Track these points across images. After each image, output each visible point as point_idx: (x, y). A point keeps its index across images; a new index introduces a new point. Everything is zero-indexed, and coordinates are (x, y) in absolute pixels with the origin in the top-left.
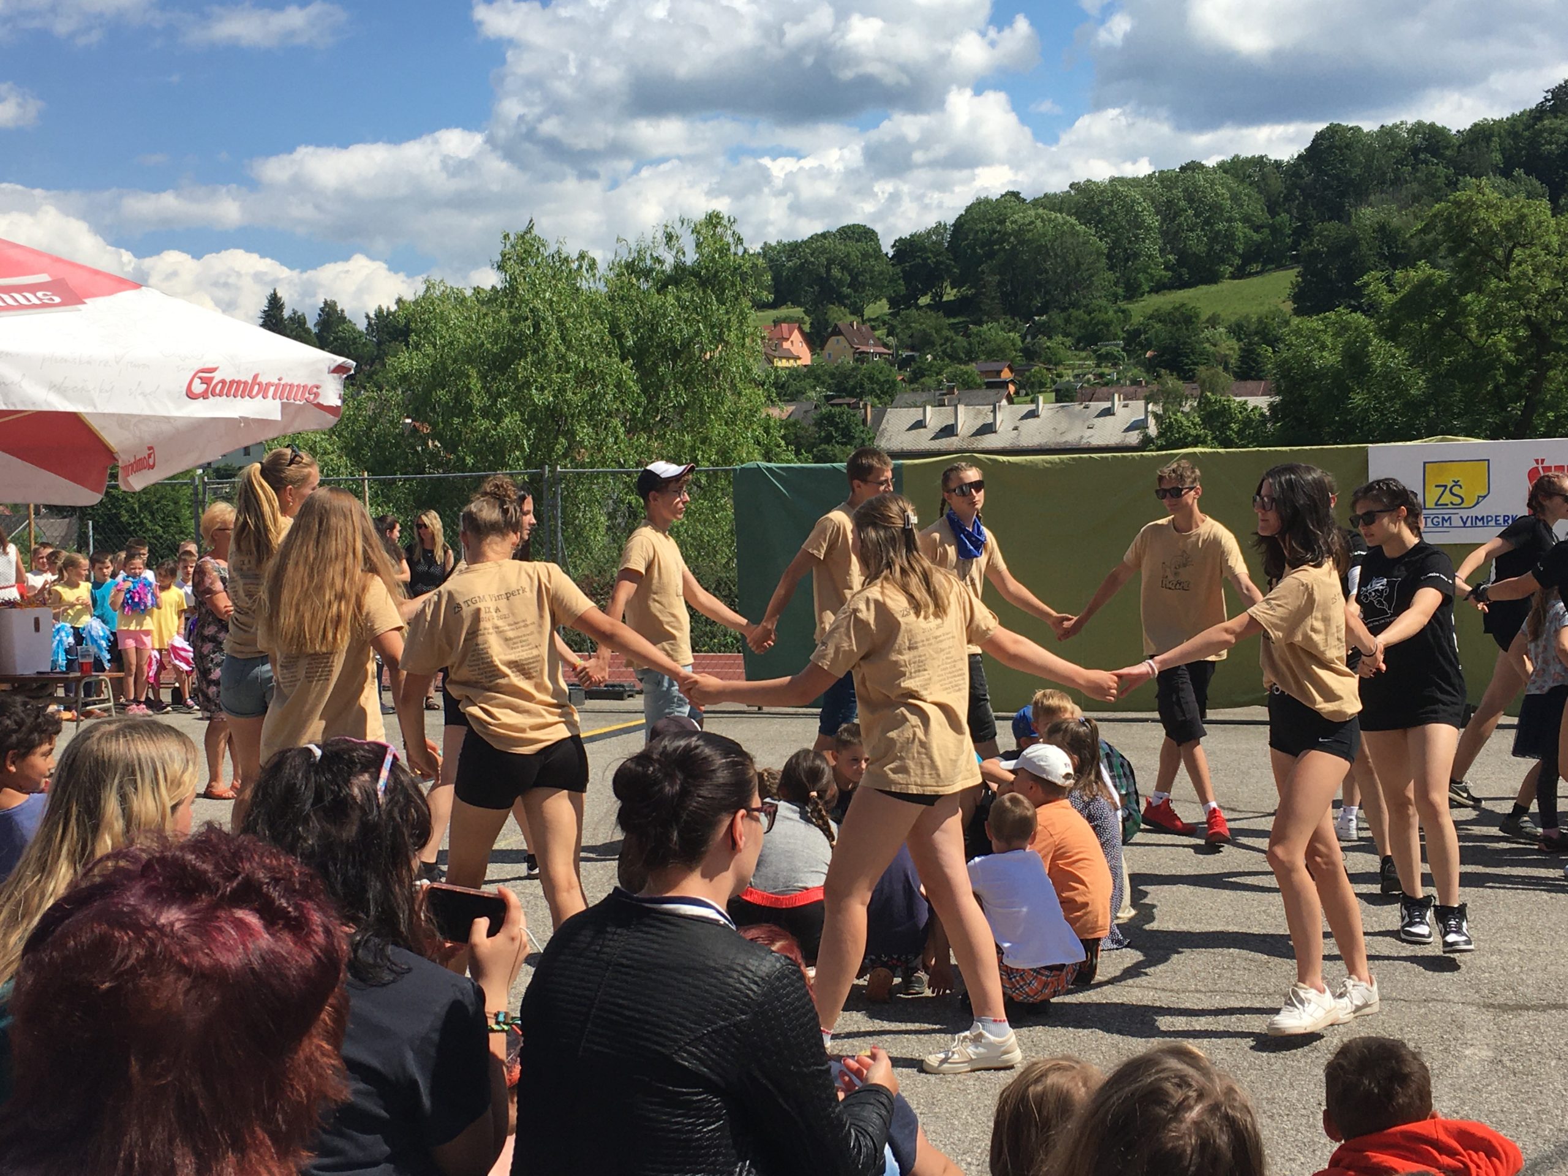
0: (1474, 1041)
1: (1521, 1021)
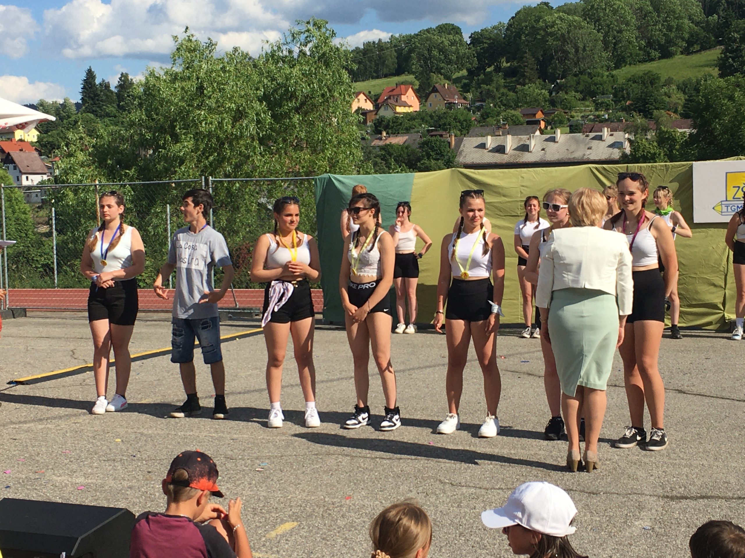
1: (678, 506)
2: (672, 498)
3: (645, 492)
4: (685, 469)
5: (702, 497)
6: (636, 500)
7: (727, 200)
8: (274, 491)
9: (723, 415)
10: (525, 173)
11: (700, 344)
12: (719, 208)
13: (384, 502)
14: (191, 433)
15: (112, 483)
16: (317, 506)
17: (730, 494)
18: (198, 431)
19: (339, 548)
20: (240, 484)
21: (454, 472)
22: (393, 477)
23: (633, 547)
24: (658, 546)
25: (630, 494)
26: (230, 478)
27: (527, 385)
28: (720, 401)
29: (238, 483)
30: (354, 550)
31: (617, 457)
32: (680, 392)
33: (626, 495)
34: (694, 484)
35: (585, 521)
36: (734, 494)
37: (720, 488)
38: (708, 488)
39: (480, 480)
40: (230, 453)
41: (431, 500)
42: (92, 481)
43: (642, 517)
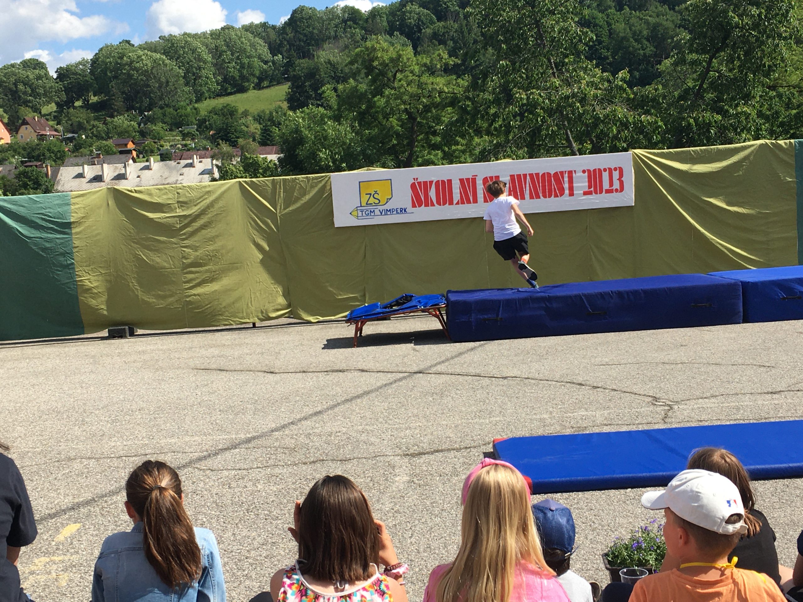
0: (400, 473)
1: (422, 460)
2: (413, 455)
3: (388, 453)
4: (407, 431)
5: (437, 451)
6: (384, 461)
7: (361, 206)
12: (355, 213)
17: (457, 446)
21: (206, 460)
23: (406, 498)
24: (426, 494)
25: (375, 457)
27: (225, 380)
31: (344, 429)
32: (363, 371)
33: (373, 457)
34: (422, 442)
36: (460, 446)
37: (445, 442)
38: (436, 444)
43: (397, 474)
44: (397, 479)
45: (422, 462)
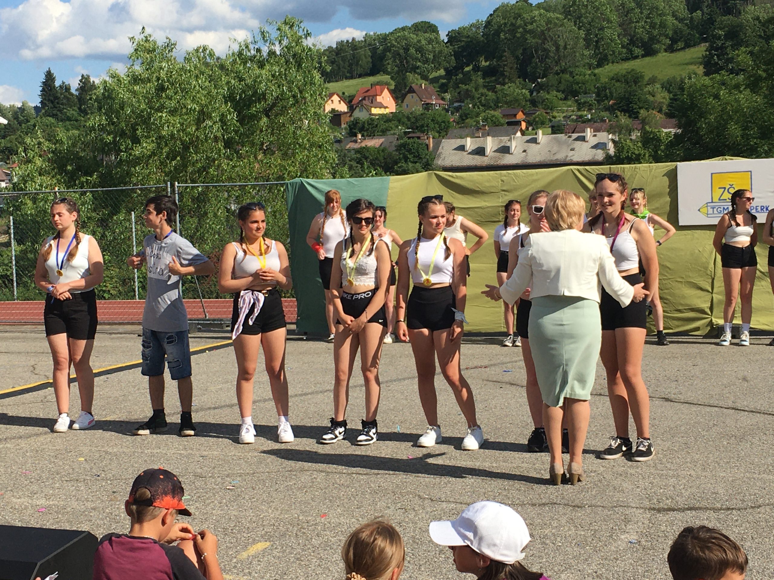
0: (630, 530)
2: (659, 510)
3: (632, 505)
4: (672, 480)
5: (690, 509)
6: (622, 513)
7: (712, 202)
8: (245, 510)
9: (711, 423)
10: (505, 176)
11: (687, 350)
12: (704, 210)
13: (360, 519)
14: (158, 451)
15: (75, 504)
16: (291, 524)
17: (718, 505)
18: (166, 448)
19: (313, 568)
20: (210, 504)
21: (433, 487)
22: (371, 493)
23: (618, 562)
24: (644, 560)
25: (615, 507)
26: (199, 497)
27: (510, 396)
28: (708, 409)
29: (207, 502)
30: (329, 570)
31: (602, 469)
32: (667, 400)
33: (612, 507)
34: (680, 495)
35: (570, 536)
36: (722, 505)
37: (708, 499)
38: (696, 499)
39: (461, 495)
40: (199, 471)
41: (410, 516)
42: (53, 502)
43: (628, 531)
44: (622, 537)
45: (665, 519)
